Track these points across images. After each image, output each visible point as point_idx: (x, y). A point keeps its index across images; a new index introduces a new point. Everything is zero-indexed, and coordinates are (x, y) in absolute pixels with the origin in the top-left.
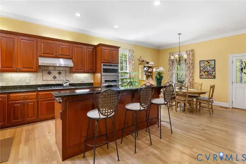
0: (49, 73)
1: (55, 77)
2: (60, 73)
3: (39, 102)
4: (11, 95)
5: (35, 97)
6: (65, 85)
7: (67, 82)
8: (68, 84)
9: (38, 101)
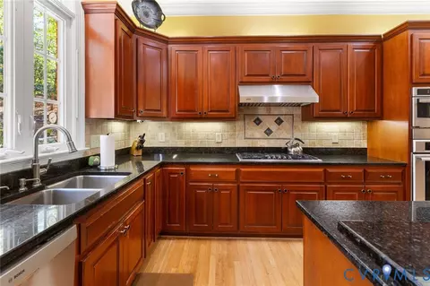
0: (258, 122)
1: (269, 132)
2: (279, 122)
3: (241, 189)
4: (192, 169)
5: (233, 177)
6: (292, 151)
7: (297, 145)
8: (299, 149)
9: (238, 186)
